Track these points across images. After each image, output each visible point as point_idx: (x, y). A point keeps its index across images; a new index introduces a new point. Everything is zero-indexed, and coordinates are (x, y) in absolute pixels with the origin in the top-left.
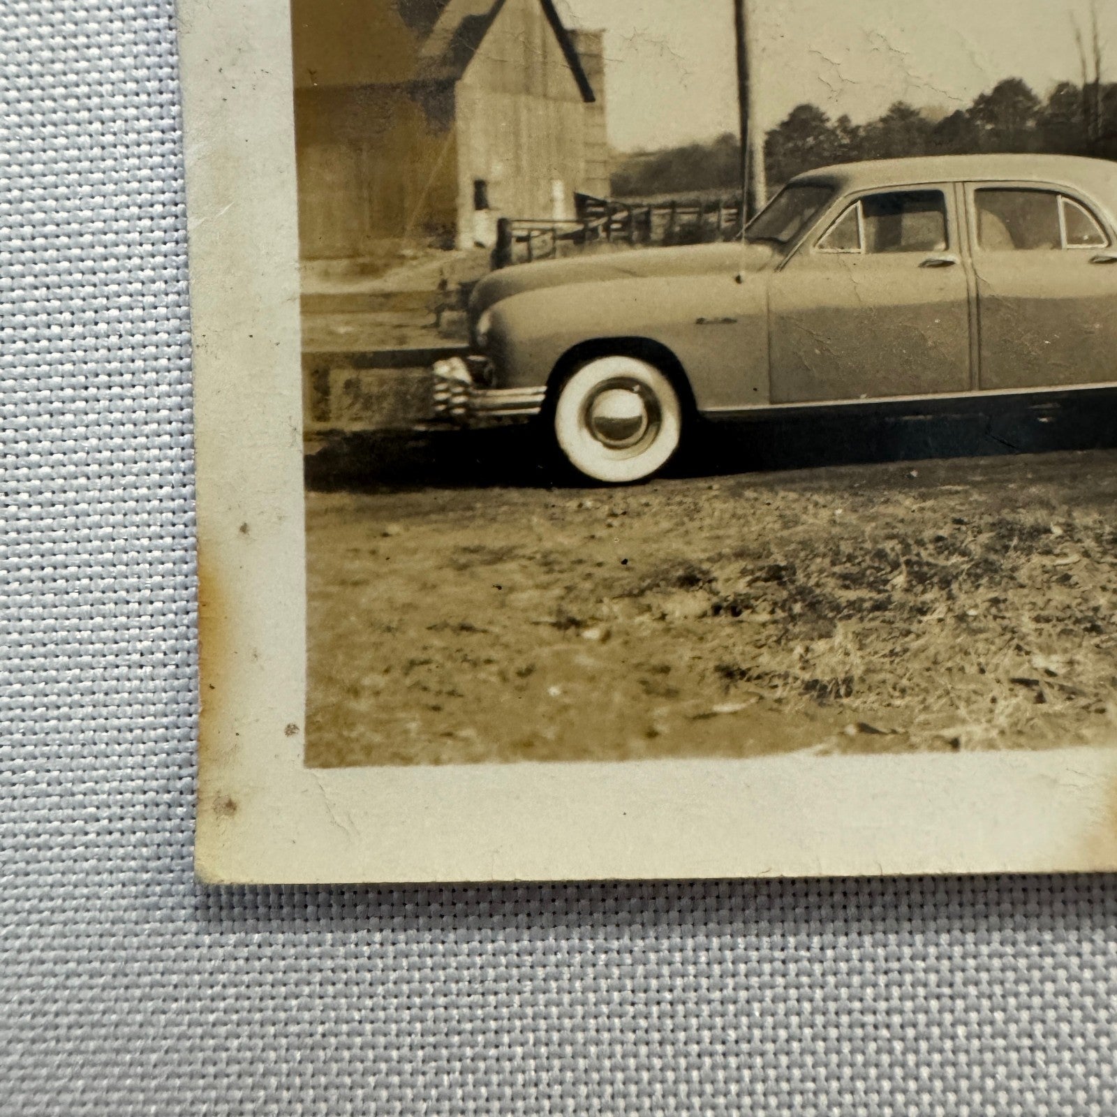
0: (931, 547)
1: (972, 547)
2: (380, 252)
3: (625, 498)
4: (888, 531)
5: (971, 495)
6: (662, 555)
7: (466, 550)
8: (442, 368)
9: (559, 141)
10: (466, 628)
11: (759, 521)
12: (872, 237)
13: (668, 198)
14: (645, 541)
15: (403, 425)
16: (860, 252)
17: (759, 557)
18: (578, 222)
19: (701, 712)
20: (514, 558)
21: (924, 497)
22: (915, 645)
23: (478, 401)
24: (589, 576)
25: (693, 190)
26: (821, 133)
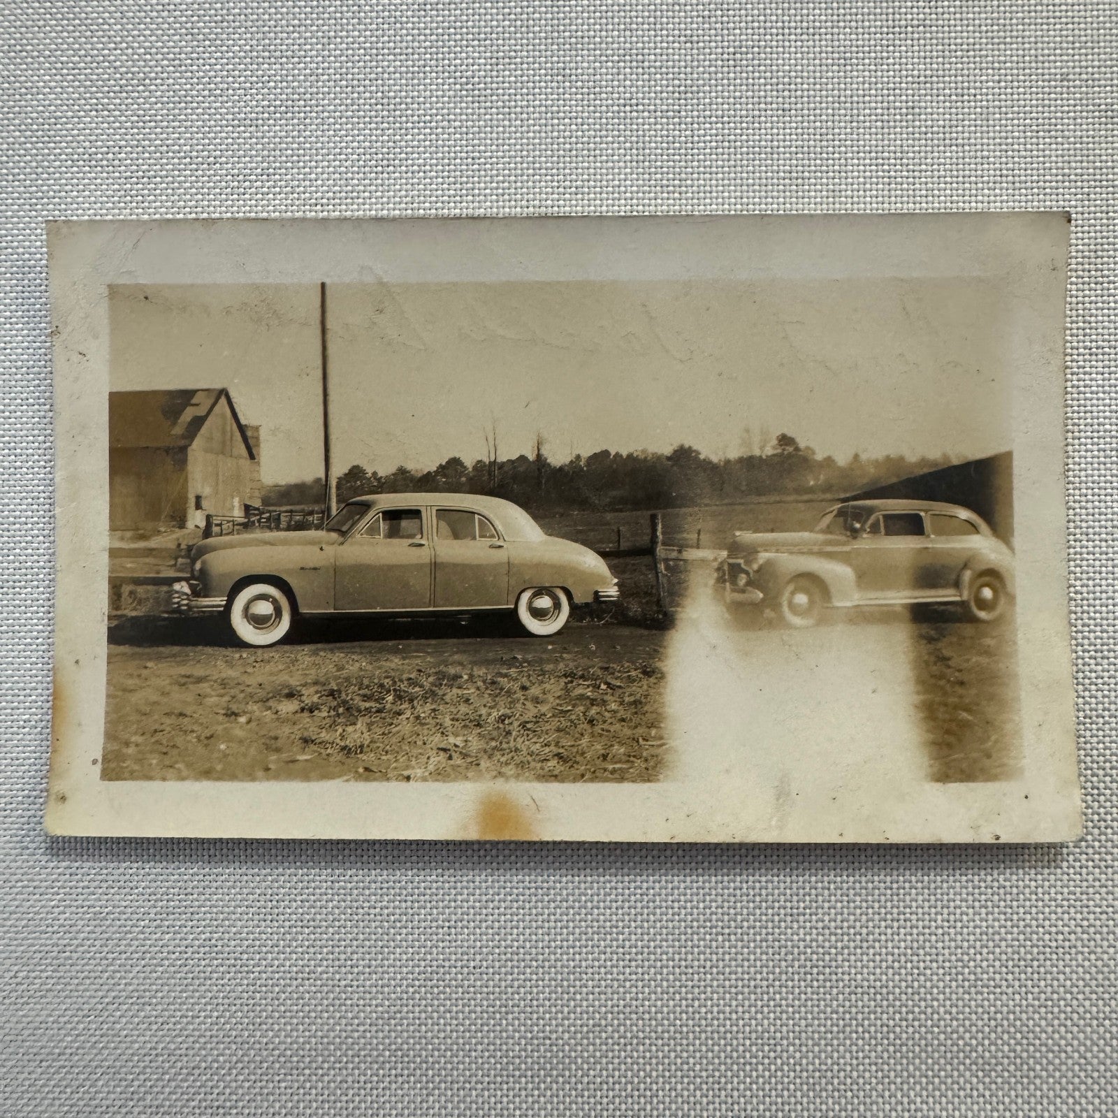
0: (406, 682)
1: (425, 683)
2: (149, 528)
3: (262, 653)
4: (386, 674)
5: (426, 658)
6: (278, 682)
7: (184, 676)
8: (177, 587)
9: (237, 478)
10: (181, 715)
11: (326, 667)
12: (386, 532)
13: (289, 508)
14: (271, 675)
15: (156, 613)
16: (380, 538)
17: (325, 685)
18: (245, 518)
19: (292, 758)
20: (208, 681)
21: (404, 659)
22: (394, 730)
23: (194, 603)
24: (242, 691)
25: (302, 504)
26: (363, 480)
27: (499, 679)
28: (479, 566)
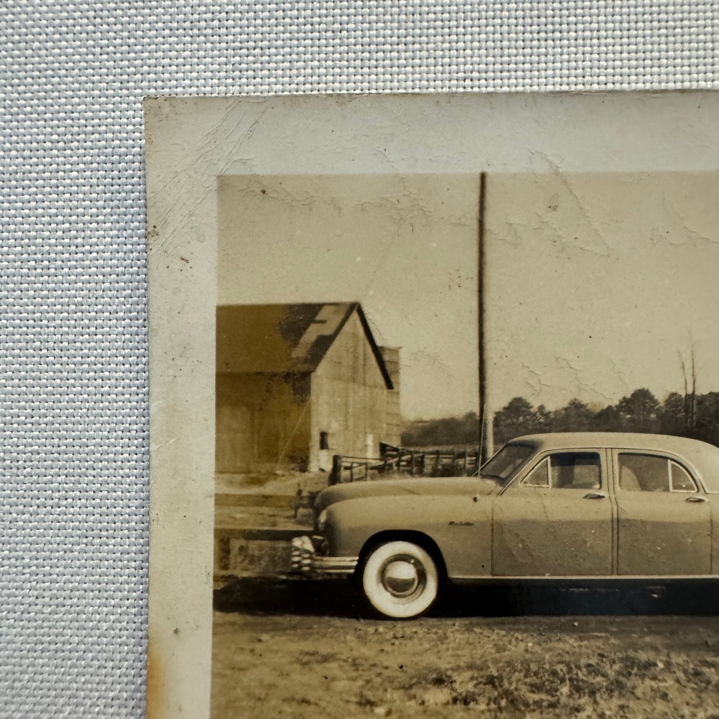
0: (584, 670)
1: (609, 672)
2: (263, 471)
3: (403, 628)
4: (559, 658)
5: (609, 640)
6: (424, 664)
7: (307, 653)
8: (297, 542)
9: (372, 411)
10: (305, 701)
11: (483, 647)
12: (556, 480)
13: (435, 448)
14: (414, 655)
15: (271, 574)
16: (548, 488)
17: (482, 669)
18: (381, 460)
20: (336, 660)
21: (581, 639)
23: (318, 563)
24: (379, 675)
25: (452, 444)
26: (527, 415)
27: (705, 670)
28: (673, 525)
